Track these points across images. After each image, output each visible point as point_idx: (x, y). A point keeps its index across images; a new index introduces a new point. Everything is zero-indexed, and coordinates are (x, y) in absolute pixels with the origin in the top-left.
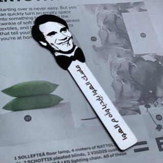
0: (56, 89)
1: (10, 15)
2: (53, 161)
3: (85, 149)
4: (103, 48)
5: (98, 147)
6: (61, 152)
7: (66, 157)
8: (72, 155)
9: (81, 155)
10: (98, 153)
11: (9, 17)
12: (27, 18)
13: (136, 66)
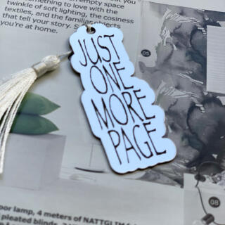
0: (53, 112)
3: (62, 217)
4: (156, 70)
5: (86, 220)
6: (18, 210)
7: (24, 220)
8: (35, 220)
12: (52, 2)
13: (202, 109)
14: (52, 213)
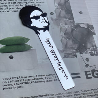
5: (51, 75)
7: (32, 79)
8: (36, 79)
9: (41, 79)
10: (51, 78)
13: (76, 30)
14: (40, 75)
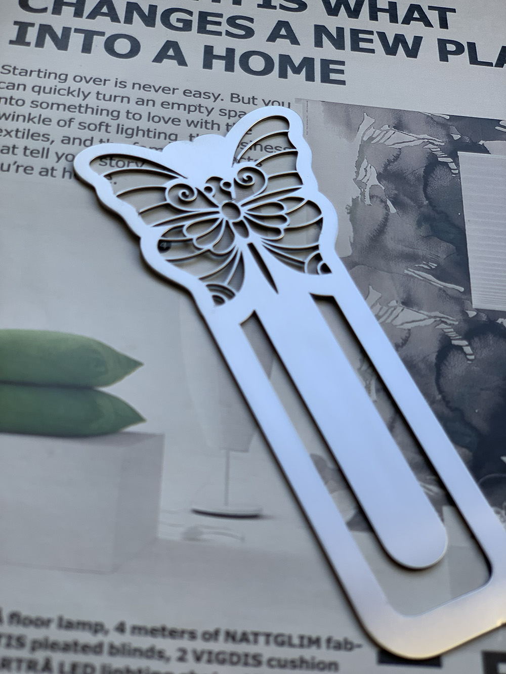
0: (127, 378)
1: (39, 90)
2: (25, 654)
3: (173, 634)
7: (85, 648)
9: (151, 653)
10: (222, 662)
11: (35, 96)
12: (97, 111)
14: (149, 625)
